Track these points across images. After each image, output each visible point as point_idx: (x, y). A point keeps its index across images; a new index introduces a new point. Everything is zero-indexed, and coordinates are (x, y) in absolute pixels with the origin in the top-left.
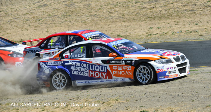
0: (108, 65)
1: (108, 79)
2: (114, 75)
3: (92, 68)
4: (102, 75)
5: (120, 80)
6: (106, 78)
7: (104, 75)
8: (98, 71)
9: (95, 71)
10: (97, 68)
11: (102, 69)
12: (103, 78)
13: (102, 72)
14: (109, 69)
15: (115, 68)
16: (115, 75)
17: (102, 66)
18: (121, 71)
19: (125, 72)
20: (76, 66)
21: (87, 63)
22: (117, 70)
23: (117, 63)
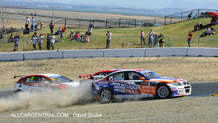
0: (139, 86)
1: (139, 94)
3: (128, 87)
4: (135, 92)
5: (146, 95)
6: (137, 94)
7: (136, 92)
8: (132, 89)
9: (130, 89)
10: (131, 87)
11: (135, 88)
13: (135, 90)
14: (139, 88)
15: (143, 87)
16: (143, 92)
17: (135, 86)
18: (148, 89)
19: (150, 90)
20: (117, 85)
21: (125, 84)
22: (145, 89)
23: (145, 84)
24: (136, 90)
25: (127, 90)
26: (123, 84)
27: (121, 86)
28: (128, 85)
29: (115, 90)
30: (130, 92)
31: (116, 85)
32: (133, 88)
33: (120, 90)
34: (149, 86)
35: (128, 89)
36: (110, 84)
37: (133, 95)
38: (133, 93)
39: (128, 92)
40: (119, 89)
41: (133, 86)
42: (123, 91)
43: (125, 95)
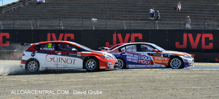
0: (151, 57)
1: (151, 65)
2: (155, 63)
3: (141, 57)
4: (147, 62)
5: (158, 65)
6: (149, 64)
7: (148, 62)
8: (144, 60)
9: (143, 60)
10: (144, 58)
11: (148, 59)
12: (147, 64)
13: (147, 61)
15: (156, 58)
17: (148, 57)
18: (160, 60)
19: (163, 61)
20: (130, 56)
21: (138, 55)
22: (157, 60)
23: (158, 56)
24: (149, 61)
25: (139, 60)
26: (135, 54)
27: (133, 56)
28: (141, 56)
29: (128, 60)
30: (143, 62)
31: (128, 56)
32: (146, 58)
33: (133, 61)
34: (161, 57)
35: (141, 60)
36: (123, 54)
37: (146, 65)
38: (145, 63)
39: (140, 62)
40: (132, 59)
41: (146, 57)
42: (135, 61)
43: (137, 65)
